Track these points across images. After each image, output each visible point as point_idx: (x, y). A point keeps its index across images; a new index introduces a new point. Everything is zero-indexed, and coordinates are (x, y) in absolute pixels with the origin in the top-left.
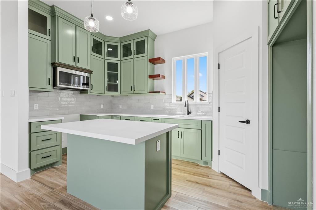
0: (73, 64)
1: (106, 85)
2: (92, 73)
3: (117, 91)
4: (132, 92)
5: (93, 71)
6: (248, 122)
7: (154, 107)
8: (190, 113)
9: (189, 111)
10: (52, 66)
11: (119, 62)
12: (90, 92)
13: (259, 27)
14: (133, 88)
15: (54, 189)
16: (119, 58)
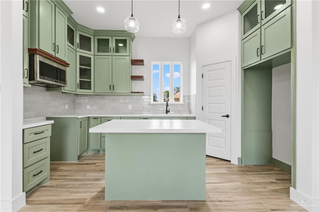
0: (53, 53)
1: (78, 82)
2: (69, 67)
3: (90, 89)
4: (111, 91)
5: (69, 64)
6: (228, 116)
7: (132, 108)
8: (169, 112)
9: (168, 110)
10: (28, 52)
11: (92, 57)
12: (64, 90)
13: (236, 56)
14: (112, 87)
15: (84, 203)
16: (92, 53)
